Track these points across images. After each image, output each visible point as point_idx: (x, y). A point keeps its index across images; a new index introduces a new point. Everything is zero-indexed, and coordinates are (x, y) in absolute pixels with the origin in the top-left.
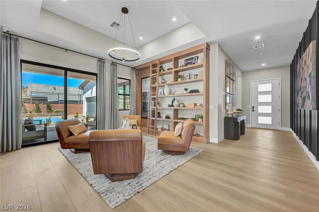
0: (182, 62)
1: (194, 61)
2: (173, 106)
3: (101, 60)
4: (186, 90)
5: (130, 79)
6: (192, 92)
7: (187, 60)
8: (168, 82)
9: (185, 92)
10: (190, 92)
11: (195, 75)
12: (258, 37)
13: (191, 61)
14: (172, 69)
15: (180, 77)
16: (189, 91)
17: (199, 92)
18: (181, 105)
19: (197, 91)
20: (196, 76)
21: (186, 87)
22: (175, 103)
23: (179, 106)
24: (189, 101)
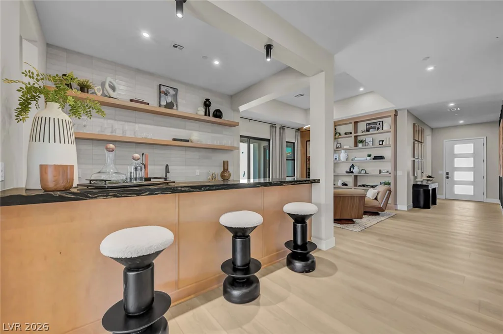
0: (362, 126)
1: (378, 126)
2: (352, 172)
3: (273, 126)
4: (369, 156)
5: (294, 142)
6: (375, 158)
7: (369, 124)
8: (345, 147)
9: (368, 158)
10: (373, 159)
11: (379, 141)
12: (452, 105)
13: (374, 126)
14: (351, 133)
15: (361, 142)
16: (372, 157)
17: (384, 158)
18: (362, 171)
19: (381, 158)
20: (381, 143)
21: (369, 154)
22: (356, 170)
23: (360, 173)
24: (373, 168)
